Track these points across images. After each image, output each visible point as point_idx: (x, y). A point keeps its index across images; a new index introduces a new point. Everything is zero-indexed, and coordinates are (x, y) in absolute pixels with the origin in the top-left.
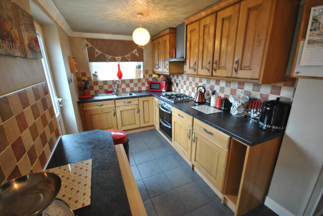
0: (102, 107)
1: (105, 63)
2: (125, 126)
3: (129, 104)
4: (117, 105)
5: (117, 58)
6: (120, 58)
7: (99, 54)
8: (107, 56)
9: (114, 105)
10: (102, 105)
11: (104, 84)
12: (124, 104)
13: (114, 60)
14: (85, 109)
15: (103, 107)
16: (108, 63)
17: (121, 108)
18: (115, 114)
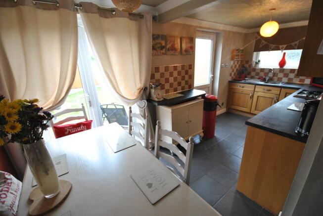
0: (242, 88)
1: (267, 52)
2: (258, 110)
3: (267, 92)
4: (256, 90)
5: (281, 46)
6: (285, 46)
7: (264, 44)
8: (271, 45)
9: (253, 90)
10: (243, 87)
11: (261, 72)
12: (263, 91)
13: (277, 49)
14: (232, 87)
15: (244, 89)
16: (271, 52)
17: (259, 94)
18: (252, 97)
